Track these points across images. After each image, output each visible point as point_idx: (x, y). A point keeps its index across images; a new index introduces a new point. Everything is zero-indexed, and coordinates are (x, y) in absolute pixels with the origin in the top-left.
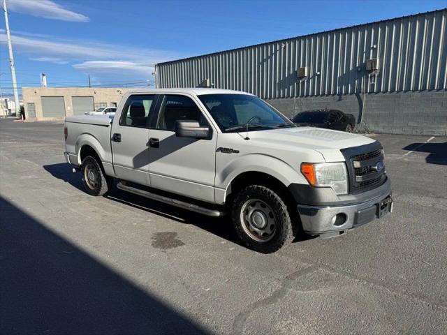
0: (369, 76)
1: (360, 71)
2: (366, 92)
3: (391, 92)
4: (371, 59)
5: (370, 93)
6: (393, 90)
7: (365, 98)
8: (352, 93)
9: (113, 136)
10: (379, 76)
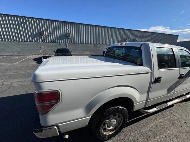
1: (65, 36)
4: (68, 33)
6: (75, 43)
7: (68, 45)
8: (64, 43)
9: (154, 80)
10: (71, 39)
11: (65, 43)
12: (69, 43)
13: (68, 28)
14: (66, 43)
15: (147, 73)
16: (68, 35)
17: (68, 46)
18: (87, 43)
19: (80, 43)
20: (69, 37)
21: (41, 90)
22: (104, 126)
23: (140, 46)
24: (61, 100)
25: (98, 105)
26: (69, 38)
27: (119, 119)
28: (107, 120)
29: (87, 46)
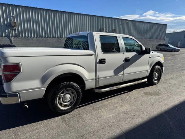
0: (13, 29)
1: (7, 26)
2: (13, 36)
3: (24, 37)
4: (12, 21)
5: (15, 37)
6: (25, 36)
7: (13, 39)
8: (5, 36)
9: (99, 61)
10: (18, 30)
11: (8, 37)
12: (16, 36)
13: (13, 14)
14: (10, 37)
15: (92, 55)
16: (13, 25)
17: (14, 41)
18: (45, 37)
19: (34, 37)
20: (15, 28)
21: (7, 62)
22: (59, 101)
23: (87, 35)
24: (21, 71)
25: (51, 77)
26: (15, 30)
27: (73, 95)
28: (62, 95)
29: (45, 41)
